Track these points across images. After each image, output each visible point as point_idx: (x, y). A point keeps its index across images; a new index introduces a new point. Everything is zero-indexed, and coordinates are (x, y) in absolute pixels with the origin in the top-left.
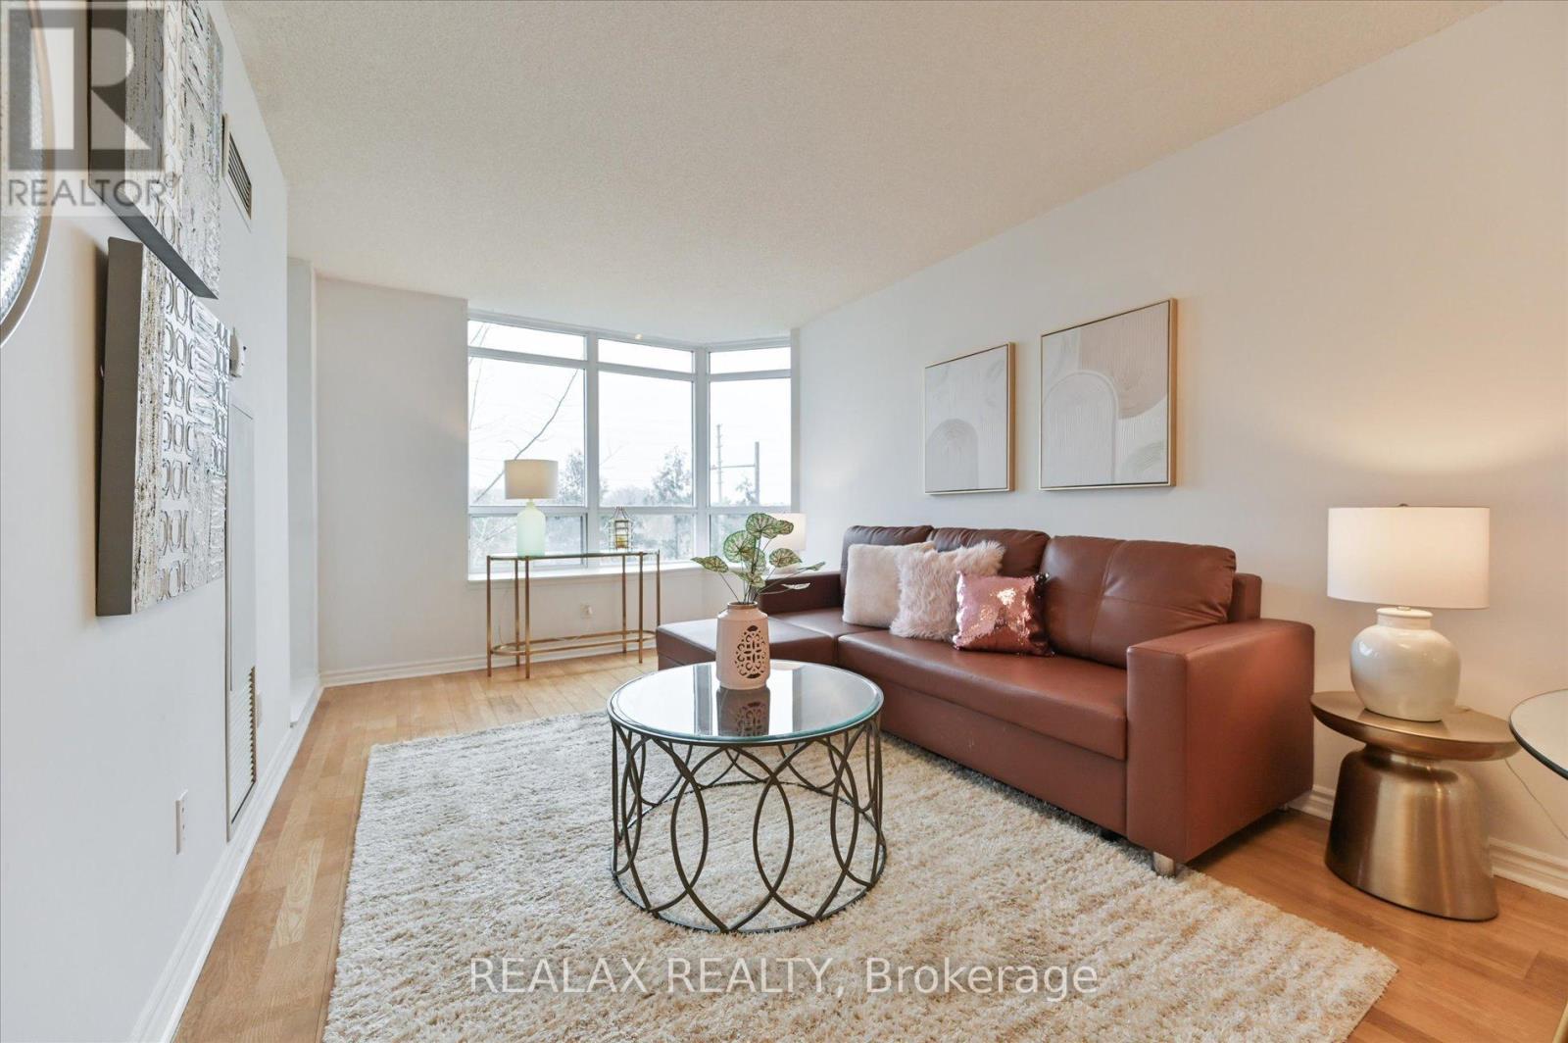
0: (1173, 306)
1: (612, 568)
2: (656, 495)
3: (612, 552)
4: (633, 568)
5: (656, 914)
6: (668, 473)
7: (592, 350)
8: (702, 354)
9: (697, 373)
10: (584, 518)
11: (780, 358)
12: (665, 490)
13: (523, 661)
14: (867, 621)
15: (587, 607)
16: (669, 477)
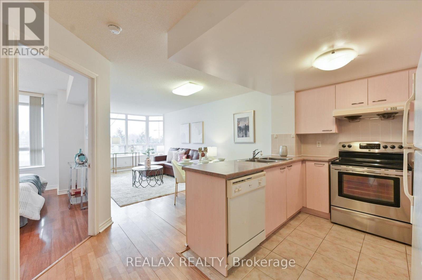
0: (203, 122)
1: (131, 155)
2: (140, 138)
3: (131, 152)
4: (134, 155)
5: (137, 187)
6: (143, 133)
7: (127, 117)
8: (147, 117)
9: (146, 121)
10: (125, 147)
11: (161, 118)
12: (142, 137)
13: (115, 171)
14: (169, 162)
15: (126, 162)
16: (143, 134)
